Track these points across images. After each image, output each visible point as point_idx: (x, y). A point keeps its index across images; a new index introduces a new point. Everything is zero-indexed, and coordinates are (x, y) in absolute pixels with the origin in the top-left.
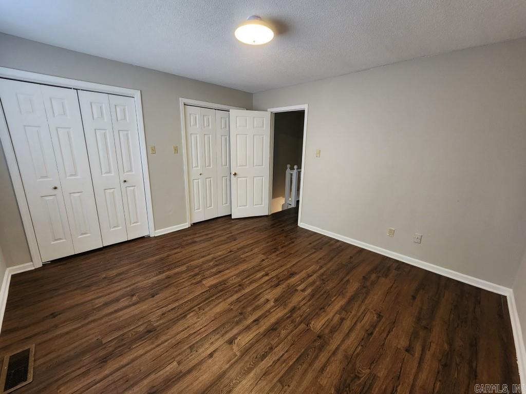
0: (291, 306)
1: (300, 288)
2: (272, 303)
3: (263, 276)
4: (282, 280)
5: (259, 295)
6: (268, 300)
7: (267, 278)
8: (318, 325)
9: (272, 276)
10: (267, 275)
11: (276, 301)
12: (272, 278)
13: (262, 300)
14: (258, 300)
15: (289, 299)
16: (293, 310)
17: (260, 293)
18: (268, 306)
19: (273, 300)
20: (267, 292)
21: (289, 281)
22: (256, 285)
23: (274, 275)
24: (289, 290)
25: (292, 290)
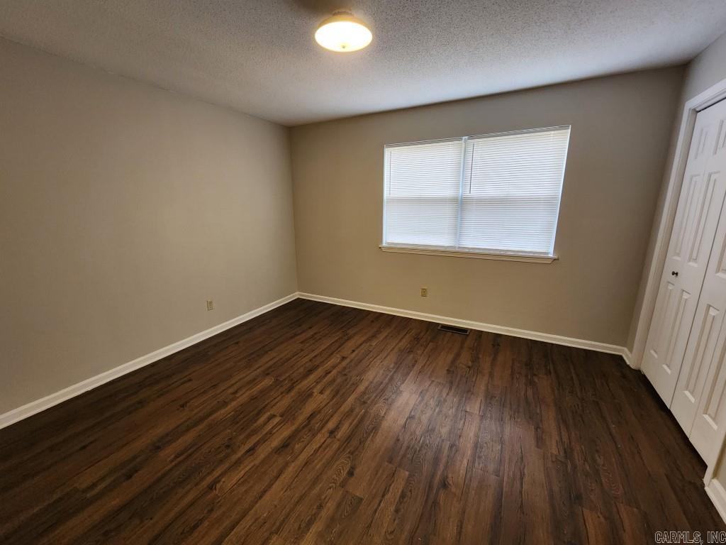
0: (292, 393)
1: (277, 420)
2: (316, 391)
3: (337, 428)
4: (303, 428)
5: (334, 396)
6: (321, 393)
7: (331, 425)
8: (268, 382)
9: (323, 431)
10: (332, 432)
11: (311, 395)
12: (322, 428)
13: (327, 392)
14: (332, 391)
15: (293, 401)
16: (290, 390)
17: (333, 399)
18: (319, 387)
19: (314, 395)
20: (324, 403)
21: (293, 428)
22: (342, 409)
23: (319, 435)
24: (293, 413)
25: (288, 415)
